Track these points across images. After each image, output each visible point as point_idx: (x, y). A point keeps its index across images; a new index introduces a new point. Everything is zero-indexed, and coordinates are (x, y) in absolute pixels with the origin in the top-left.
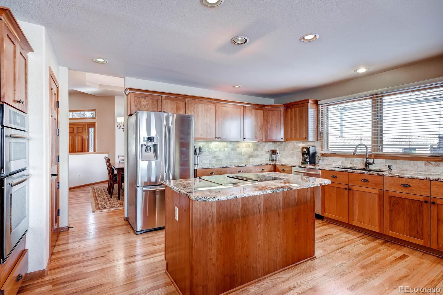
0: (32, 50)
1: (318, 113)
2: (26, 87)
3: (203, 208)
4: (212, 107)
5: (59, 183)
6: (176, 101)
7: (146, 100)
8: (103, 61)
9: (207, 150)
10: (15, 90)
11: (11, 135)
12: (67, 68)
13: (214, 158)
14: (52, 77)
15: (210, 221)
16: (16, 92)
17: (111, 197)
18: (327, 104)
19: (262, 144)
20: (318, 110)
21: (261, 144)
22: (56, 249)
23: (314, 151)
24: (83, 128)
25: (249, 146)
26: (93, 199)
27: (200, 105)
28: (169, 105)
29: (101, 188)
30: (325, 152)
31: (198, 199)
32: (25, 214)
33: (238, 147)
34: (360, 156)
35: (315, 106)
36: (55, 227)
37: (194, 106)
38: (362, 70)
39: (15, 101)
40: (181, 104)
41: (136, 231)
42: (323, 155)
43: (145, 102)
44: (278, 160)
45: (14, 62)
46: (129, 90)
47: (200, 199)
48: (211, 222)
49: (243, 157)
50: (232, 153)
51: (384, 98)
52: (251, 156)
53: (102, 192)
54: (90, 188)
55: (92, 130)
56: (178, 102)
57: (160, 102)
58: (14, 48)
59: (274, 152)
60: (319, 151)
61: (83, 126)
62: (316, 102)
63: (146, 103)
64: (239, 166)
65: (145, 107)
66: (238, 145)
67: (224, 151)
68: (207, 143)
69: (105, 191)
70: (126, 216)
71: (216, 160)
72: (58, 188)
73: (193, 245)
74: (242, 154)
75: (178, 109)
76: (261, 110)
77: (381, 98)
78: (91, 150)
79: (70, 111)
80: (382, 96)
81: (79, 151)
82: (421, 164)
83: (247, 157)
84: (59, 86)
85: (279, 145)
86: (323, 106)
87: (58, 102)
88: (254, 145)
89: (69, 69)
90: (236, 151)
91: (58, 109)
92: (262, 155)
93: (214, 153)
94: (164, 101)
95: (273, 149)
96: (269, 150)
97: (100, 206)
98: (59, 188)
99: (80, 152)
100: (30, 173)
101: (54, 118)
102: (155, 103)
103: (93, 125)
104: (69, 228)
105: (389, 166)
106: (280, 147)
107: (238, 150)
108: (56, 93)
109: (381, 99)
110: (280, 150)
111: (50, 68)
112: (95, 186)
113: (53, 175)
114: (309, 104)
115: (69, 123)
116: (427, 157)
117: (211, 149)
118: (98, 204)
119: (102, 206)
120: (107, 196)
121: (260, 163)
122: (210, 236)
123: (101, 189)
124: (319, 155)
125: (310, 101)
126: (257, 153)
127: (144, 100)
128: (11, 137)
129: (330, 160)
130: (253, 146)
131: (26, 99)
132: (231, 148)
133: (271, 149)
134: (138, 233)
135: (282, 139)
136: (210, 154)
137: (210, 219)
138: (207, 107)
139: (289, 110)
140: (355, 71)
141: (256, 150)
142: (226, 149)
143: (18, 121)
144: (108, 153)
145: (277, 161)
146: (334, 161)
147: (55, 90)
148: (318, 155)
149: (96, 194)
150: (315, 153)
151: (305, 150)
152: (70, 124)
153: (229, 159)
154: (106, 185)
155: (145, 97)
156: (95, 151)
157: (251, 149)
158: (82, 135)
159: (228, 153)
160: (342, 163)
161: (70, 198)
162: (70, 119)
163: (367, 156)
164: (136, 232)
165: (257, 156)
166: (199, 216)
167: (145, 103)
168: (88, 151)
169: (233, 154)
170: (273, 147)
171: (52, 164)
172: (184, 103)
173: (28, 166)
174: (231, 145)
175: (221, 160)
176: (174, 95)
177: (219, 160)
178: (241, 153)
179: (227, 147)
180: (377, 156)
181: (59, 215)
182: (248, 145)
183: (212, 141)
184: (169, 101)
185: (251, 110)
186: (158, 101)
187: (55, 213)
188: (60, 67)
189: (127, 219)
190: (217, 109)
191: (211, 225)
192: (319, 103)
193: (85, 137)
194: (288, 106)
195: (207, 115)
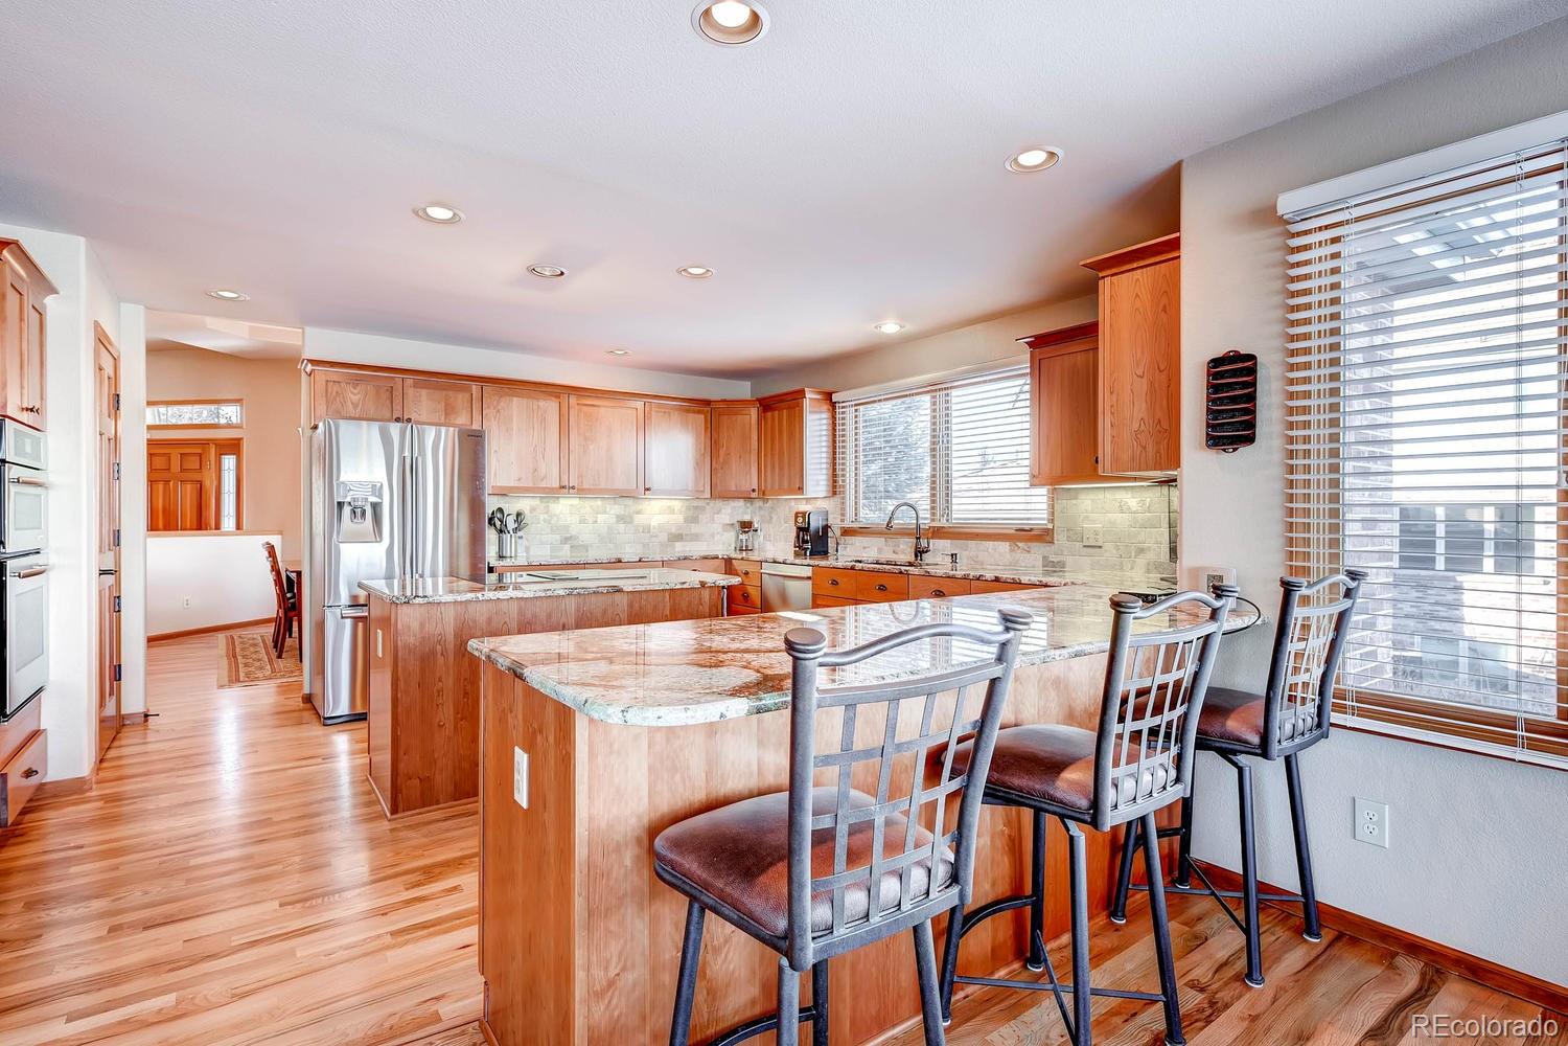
0: (53, 290)
1: (834, 424)
2: (42, 375)
3: (422, 625)
4: (550, 407)
5: (119, 597)
6: (444, 392)
7: (359, 388)
8: (236, 295)
9: (544, 520)
10: (22, 387)
11: (18, 479)
12: (142, 307)
13: (566, 540)
14: (102, 340)
15: (439, 652)
16: (25, 391)
17: (280, 657)
18: (853, 403)
19: (711, 505)
20: (834, 418)
21: (708, 504)
22: (112, 753)
23: (825, 523)
24: (200, 455)
25: (672, 511)
26: (224, 662)
27: (515, 399)
28: (423, 403)
29: (255, 636)
30: (847, 524)
31: (394, 599)
32: (39, 650)
33: (639, 513)
34: (903, 532)
35: (825, 407)
36: (110, 710)
37: (498, 402)
38: (891, 328)
39: (23, 409)
40: (460, 399)
41: (325, 718)
42: (846, 532)
43: (355, 395)
44: (756, 546)
45: (21, 328)
46: (310, 365)
47: (397, 598)
48: (442, 654)
49: (654, 539)
50: (622, 527)
51: (954, 393)
52: (678, 537)
53: (255, 645)
54: (221, 637)
55: (229, 462)
56: (451, 393)
57: (398, 393)
58: (21, 300)
59: (746, 526)
60: (835, 522)
61: (199, 451)
62: (828, 396)
63: (357, 397)
64: (620, 562)
65: (355, 406)
66: (640, 507)
67: (596, 522)
68: (545, 500)
69: (264, 641)
70: (306, 690)
71: (571, 547)
72: (117, 609)
73: (399, 695)
74: (649, 532)
75: (449, 410)
76: (699, 412)
77: (946, 392)
78: (228, 523)
79: (149, 403)
80: (951, 388)
81: (188, 526)
82: (1004, 547)
83: (666, 540)
84: (119, 357)
85: (760, 508)
86: (843, 407)
87: (118, 395)
88: (688, 508)
89: (146, 307)
90: (631, 522)
91: (116, 414)
92: (713, 536)
93: (566, 528)
94: (410, 392)
95: (747, 518)
96: (734, 521)
97: (242, 675)
98: (119, 611)
99: (191, 529)
100: (51, 562)
101: (105, 438)
102: (385, 396)
103: (234, 447)
104: (146, 716)
105: (952, 555)
106: (762, 513)
107: (639, 519)
108: (112, 375)
109: (947, 395)
110: (762, 522)
111: (97, 325)
112: (235, 633)
113: (103, 572)
114: (807, 403)
115: (148, 440)
116: (1013, 531)
117: (555, 518)
118: (237, 671)
119: (248, 675)
120: (268, 653)
121: (703, 554)
122: (440, 680)
123: (254, 639)
124: (838, 533)
125: (809, 395)
126: (695, 529)
127: (353, 390)
128: (18, 482)
129: (857, 544)
130: (683, 509)
131: (42, 399)
132: (617, 516)
133: (740, 519)
134: (329, 722)
135: (754, 490)
136: (553, 531)
137: (439, 647)
138: (535, 407)
139: (769, 414)
140: (876, 327)
141: (692, 519)
142: (601, 517)
143: (28, 449)
144: (281, 533)
145: (756, 553)
146: (865, 548)
147: (109, 370)
148: (836, 531)
149: (237, 650)
150: (826, 528)
151: (800, 520)
152: (151, 443)
153: (611, 546)
154: (270, 630)
155: (356, 381)
156: (239, 526)
157: (680, 518)
158: (196, 476)
159: (609, 528)
160: (880, 550)
161: (149, 660)
162: (150, 428)
163: (918, 533)
164: (326, 721)
165: (696, 538)
166: (412, 640)
167: (355, 398)
168: (218, 527)
169: (621, 531)
170: (746, 513)
171: (101, 548)
172: (467, 395)
173: (47, 547)
174: (616, 506)
175: (586, 548)
176: (440, 376)
177: (581, 546)
178: (647, 529)
179: (605, 512)
180: (938, 533)
181: (120, 679)
182: (669, 507)
183: (558, 498)
184: (424, 392)
185: (669, 413)
186: (392, 392)
187: (112, 674)
188: (122, 304)
189: (308, 699)
190: (564, 410)
191: (441, 660)
192: (835, 398)
193: (210, 484)
194: (767, 405)
195: (536, 426)
